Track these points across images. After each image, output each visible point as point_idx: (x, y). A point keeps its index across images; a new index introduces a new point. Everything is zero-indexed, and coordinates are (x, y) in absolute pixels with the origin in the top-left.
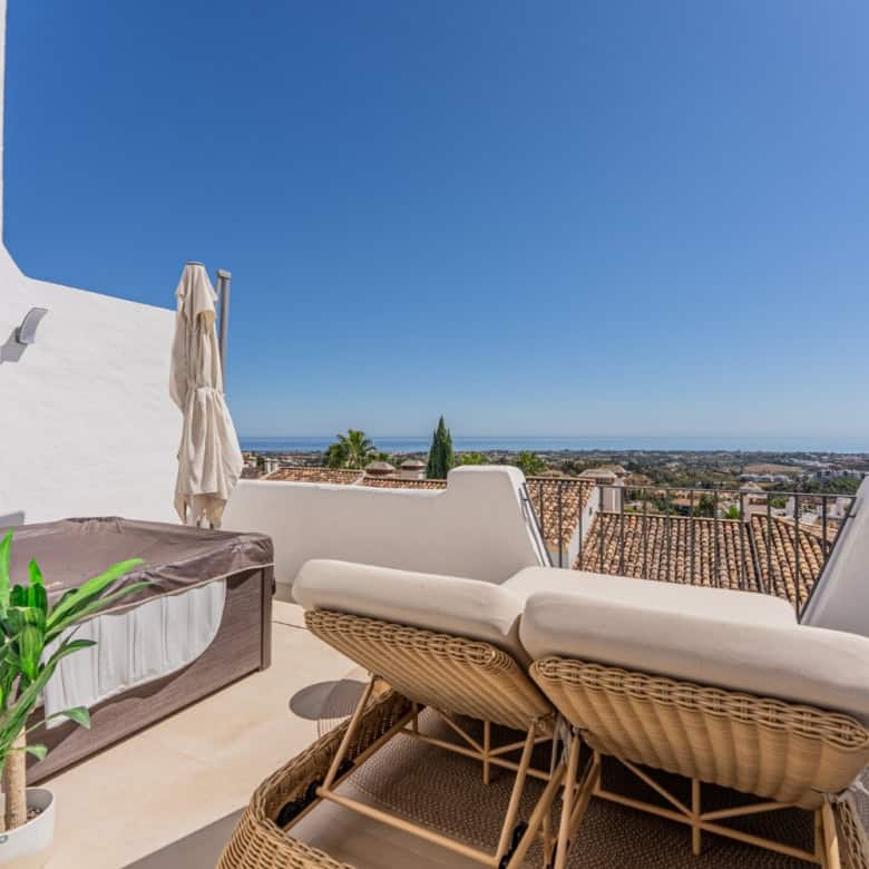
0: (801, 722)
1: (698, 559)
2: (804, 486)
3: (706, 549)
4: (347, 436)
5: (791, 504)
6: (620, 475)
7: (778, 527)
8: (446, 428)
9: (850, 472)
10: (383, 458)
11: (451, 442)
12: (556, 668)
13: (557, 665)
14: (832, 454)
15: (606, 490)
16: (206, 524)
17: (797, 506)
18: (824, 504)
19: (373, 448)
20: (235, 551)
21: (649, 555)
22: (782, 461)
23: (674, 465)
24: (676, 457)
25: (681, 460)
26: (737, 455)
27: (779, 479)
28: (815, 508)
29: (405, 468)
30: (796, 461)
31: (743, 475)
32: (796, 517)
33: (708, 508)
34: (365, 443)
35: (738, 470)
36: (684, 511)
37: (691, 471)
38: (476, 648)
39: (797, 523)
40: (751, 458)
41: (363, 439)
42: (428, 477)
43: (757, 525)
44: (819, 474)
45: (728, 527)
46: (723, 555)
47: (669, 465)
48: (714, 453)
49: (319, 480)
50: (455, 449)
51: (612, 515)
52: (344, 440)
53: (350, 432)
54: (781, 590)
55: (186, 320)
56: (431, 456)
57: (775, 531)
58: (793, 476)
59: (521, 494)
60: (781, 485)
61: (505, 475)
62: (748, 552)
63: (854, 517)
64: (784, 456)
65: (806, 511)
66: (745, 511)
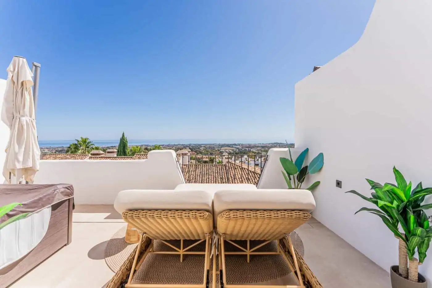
0: (296, 215)
1: (212, 176)
2: (235, 153)
3: (214, 173)
4: (80, 139)
5: (233, 158)
6: (189, 152)
7: (233, 165)
8: (125, 136)
9: (246, 149)
10: (97, 149)
11: (127, 142)
12: (229, 214)
13: (230, 213)
14: (242, 144)
15: (184, 156)
16: (24, 182)
17: (235, 159)
18: (241, 158)
19: (93, 144)
20: (56, 193)
21: (198, 177)
22: (231, 146)
23: (202, 148)
24: (203, 146)
25: (204, 146)
26: (219, 145)
27: (229, 152)
28: (239, 159)
29: (109, 152)
30: (234, 146)
31: (221, 151)
32: (235, 161)
33: (212, 161)
34: (89, 143)
35: (220, 149)
36: (205, 162)
37: (207, 150)
38: (201, 213)
39: (235, 163)
40: (223, 146)
41: (88, 141)
42: (118, 156)
43: (227, 165)
44: (239, 150)
45: (220, 166)
46: (219, 175)
47: (201, 148)
48: (213, 144)
49: (66, 158)
50: (128, 145)
51: (187, 165)
52: (78, 141)
53: (82, 138)
54: (252, 182)
55: (14, 83)
56: (119, 148)
57: (232, 166)
58: (233, 150)
59: (176, 160)
60: (230, 153)
61: (171, 153)
62: (225, 173)
63: (268, 160)
64: (231, 145)
65: (237, 160)
66: (223, 161)
